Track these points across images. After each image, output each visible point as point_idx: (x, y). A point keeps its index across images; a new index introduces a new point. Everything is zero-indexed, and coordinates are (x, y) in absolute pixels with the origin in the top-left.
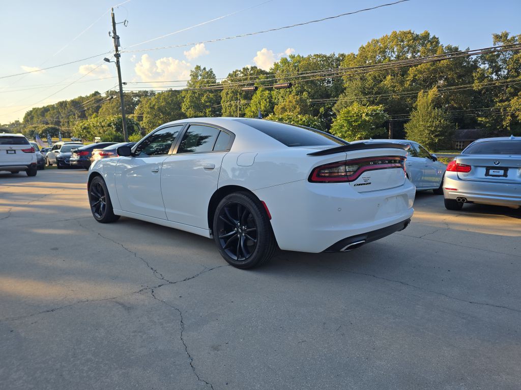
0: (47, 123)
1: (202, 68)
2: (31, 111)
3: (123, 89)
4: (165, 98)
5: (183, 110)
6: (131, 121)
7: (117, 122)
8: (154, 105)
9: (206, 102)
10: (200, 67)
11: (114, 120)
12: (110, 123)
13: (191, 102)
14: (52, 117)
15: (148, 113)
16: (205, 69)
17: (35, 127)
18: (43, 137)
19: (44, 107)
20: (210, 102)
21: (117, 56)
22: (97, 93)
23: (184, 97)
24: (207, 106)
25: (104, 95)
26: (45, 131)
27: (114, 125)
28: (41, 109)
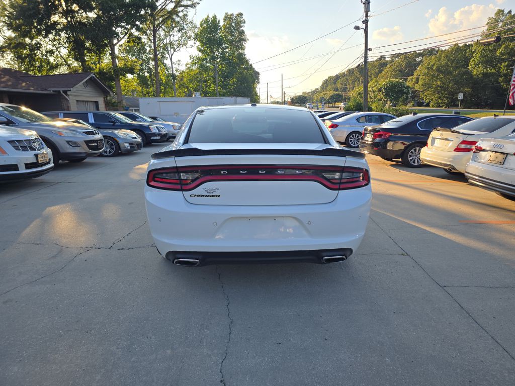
0: (337, 90)
1: (506, 11)
2: (327, 80)
3: (368, 56)
4: (447, 56)
5: (469, 67)
6: (401, 85)
7: (387, 87)
8: (433, 65)
9: (502, 54)
10: (503, 11)
11: (385, 85)
12: (381, 88)
13: (481, 57)
14: (342, 84)
15: (425, 74)
16: (510, 12)
17: (325, 94)
18: (329, 103)
19: (336, 75)
20: (509, 54)
21: (366, 22)
22: (383, 57)
23: (474, 52)
24: (504, 60)
25: (388, 59)
26: (332, 97)
27: (385, 89)
28: (334, 77)
